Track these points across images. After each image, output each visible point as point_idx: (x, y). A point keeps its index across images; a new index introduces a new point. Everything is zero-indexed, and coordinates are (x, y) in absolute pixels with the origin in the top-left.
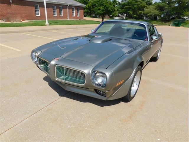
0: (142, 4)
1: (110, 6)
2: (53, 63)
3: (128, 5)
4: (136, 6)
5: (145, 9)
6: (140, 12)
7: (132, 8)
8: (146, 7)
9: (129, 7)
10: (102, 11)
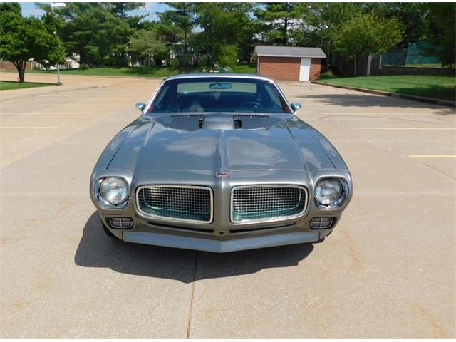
0: (119, 27)
1: (39, 32)
3: (80, 30)
4: (103, 32)
5: (132, 41)
6: (120, 46)
7: (94, 38)
8: (132, 33)
9: (86, 35)
10: (16, 48)
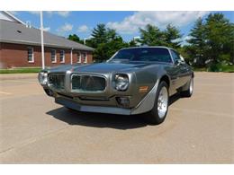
2: (69, 72)
